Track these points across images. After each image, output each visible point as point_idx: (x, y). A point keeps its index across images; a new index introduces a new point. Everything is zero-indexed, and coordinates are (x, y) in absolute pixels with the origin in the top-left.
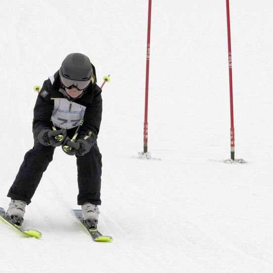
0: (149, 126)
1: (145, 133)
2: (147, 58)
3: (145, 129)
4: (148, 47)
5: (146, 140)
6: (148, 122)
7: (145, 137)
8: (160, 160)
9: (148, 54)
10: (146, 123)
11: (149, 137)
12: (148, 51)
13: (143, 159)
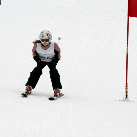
0: (128, 85)
1: (126, 89)
2: (127, 52)
3: (126, 86)
4: (127, 47)
5: (127, 92)
6: (128, 83)
7: (126, 90)
8: (133, 102)
9: (127, 50)
10: (127, 84)
11: (128, 90)
12: (127, 49)
13: (125, 101)
